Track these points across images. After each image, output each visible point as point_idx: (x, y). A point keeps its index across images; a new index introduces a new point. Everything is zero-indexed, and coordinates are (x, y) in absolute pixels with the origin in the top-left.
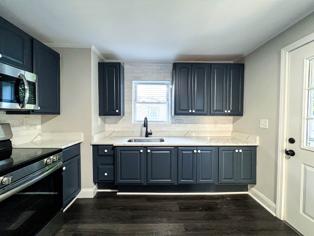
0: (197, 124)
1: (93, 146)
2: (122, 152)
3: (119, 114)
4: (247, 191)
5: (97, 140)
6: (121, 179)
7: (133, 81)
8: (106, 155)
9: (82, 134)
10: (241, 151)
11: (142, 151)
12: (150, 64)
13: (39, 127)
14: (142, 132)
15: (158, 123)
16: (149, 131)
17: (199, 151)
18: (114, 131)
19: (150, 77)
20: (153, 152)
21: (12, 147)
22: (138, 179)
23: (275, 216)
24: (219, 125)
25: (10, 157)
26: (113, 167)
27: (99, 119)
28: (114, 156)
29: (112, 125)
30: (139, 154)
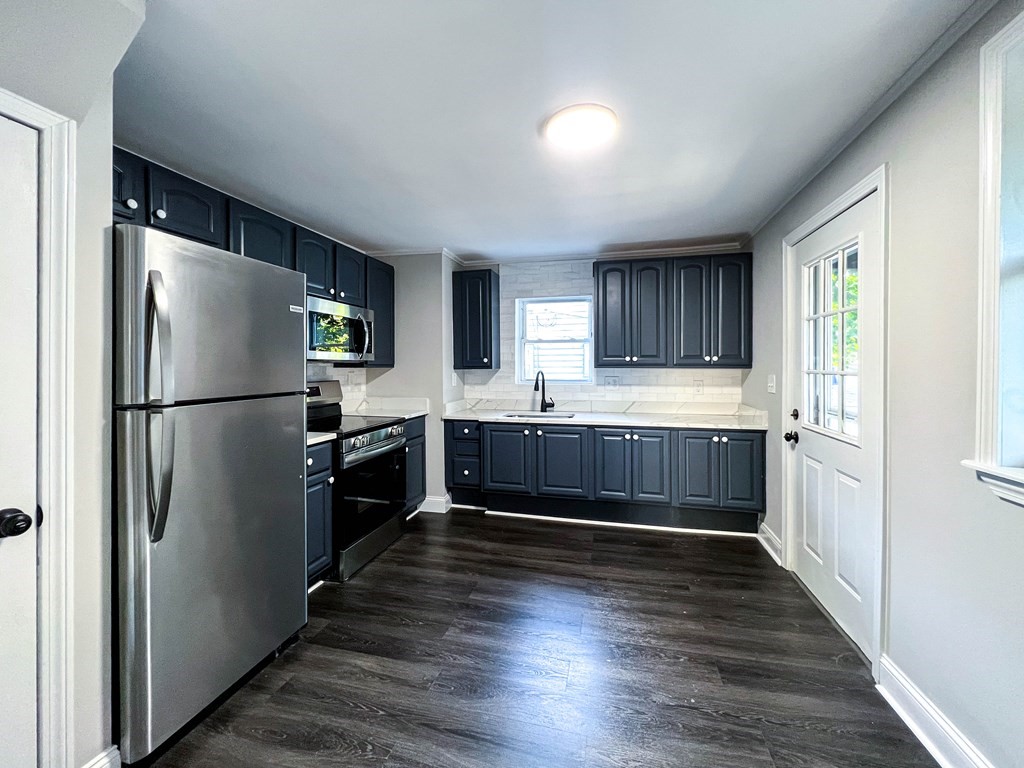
0: (655, 385)
1: (446, 421)
2: (493, 433)
3: (488, 366)
4: (756, 532)
5: (451, 412)
6: (492, 481)
7: (517, 300)
8: (465, 439)
9: (428, 400)
10: (725, 439)
11: (527, 432)
12: (550, 263)
13: (364, 388)
14: (534, 401)
15: (568, 384)
16: (548, 400)
17: (636, 437)
18: (481, 400)
19: (550, 290)
20: (547, 435)
21: (341, 415)
22: (521, 484)
23: (780, 564)
24: (707, 390)
25: (338, 428)
26: (478, 460)
27: (454, 375)
28: (479, 441)
29: (477, 387)
30: (522, 437)
